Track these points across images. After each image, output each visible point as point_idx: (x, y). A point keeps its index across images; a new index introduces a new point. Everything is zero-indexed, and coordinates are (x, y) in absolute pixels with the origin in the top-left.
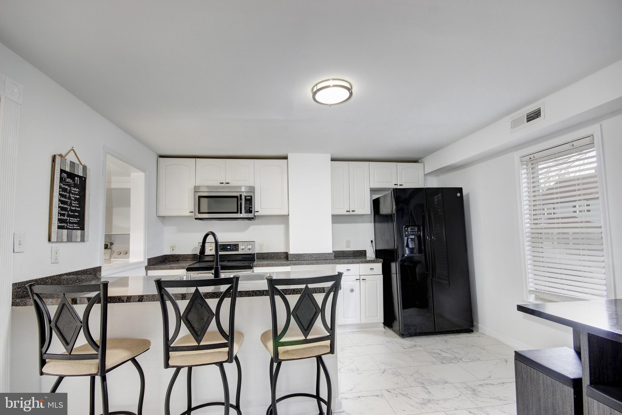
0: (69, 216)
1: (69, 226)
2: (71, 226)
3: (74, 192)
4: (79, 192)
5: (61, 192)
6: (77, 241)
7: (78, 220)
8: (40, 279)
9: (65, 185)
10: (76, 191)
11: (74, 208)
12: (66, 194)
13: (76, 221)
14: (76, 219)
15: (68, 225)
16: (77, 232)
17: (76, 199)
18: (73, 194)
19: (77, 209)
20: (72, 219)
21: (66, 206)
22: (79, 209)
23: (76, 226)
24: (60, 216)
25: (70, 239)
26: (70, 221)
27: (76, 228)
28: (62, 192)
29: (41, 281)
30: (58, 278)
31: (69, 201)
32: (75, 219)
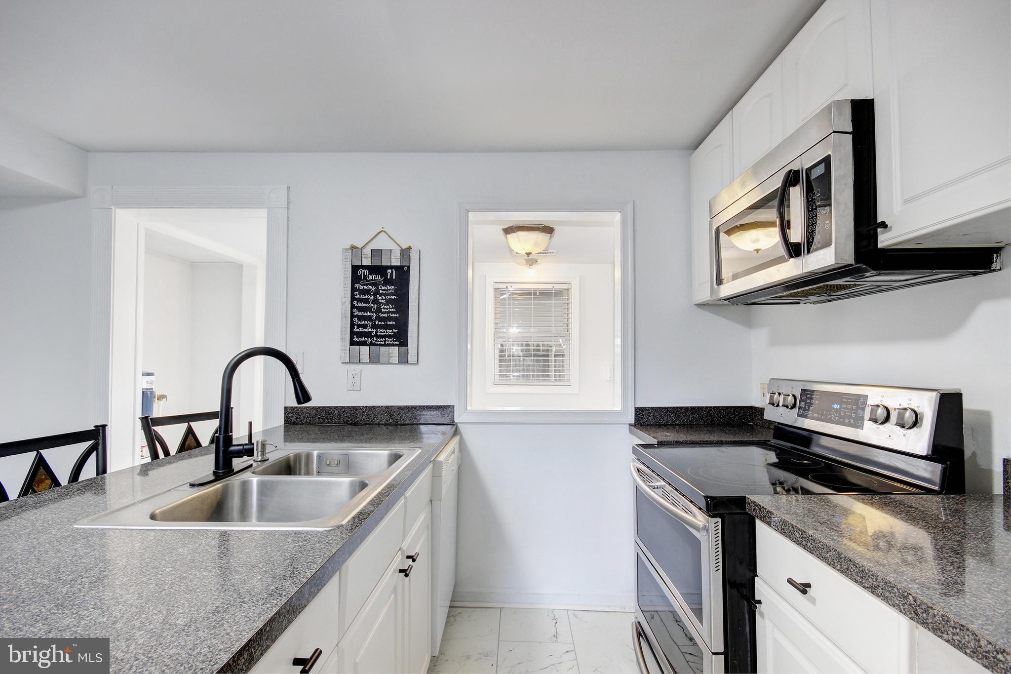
0: (374, 326)
1: (376, 341)
2: (379, 341)
3: (384, 292)
4: (395, 290)
5: (358, 296)
6: (390, 361)
7: (394, 331)
8: (320, 407)
9: (366, 285)
10: (390, 290)
11: (386, 315)
12: (369, 297)
13: (391, 334)
14: (391, 331)
15: (373, 339)
16: (391, 350)
17: (389, 302)
18: (381, 295)
19: (391, 315)
20: (381, 330)
21: (368, 314)
22: (398, 315)
23: (391, 341)
24: (357, 329)
25: (374, 360)
26: (378, 333)
27: (391, 343)
28: (360, 295)
29: (321, 410)
30: (351, 411)
31: (375, 306)
32: (388, 330)
